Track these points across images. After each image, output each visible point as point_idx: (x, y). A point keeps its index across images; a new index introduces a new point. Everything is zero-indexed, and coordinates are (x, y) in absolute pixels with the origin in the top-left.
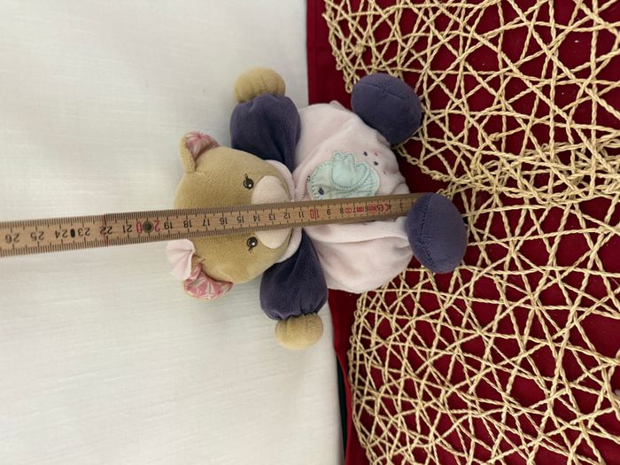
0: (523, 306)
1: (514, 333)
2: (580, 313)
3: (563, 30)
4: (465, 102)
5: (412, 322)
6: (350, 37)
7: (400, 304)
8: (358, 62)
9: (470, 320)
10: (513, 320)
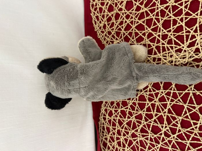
0: (154, 103)
1: (151, 111)
2: (170, 104)
3: (163, 19)
4: (135, 40)
5: (119, 111)
6: (99, 21)
7: (115, 105)
8: (102, 28)
9: (137, 109)
10: (151, 108)
